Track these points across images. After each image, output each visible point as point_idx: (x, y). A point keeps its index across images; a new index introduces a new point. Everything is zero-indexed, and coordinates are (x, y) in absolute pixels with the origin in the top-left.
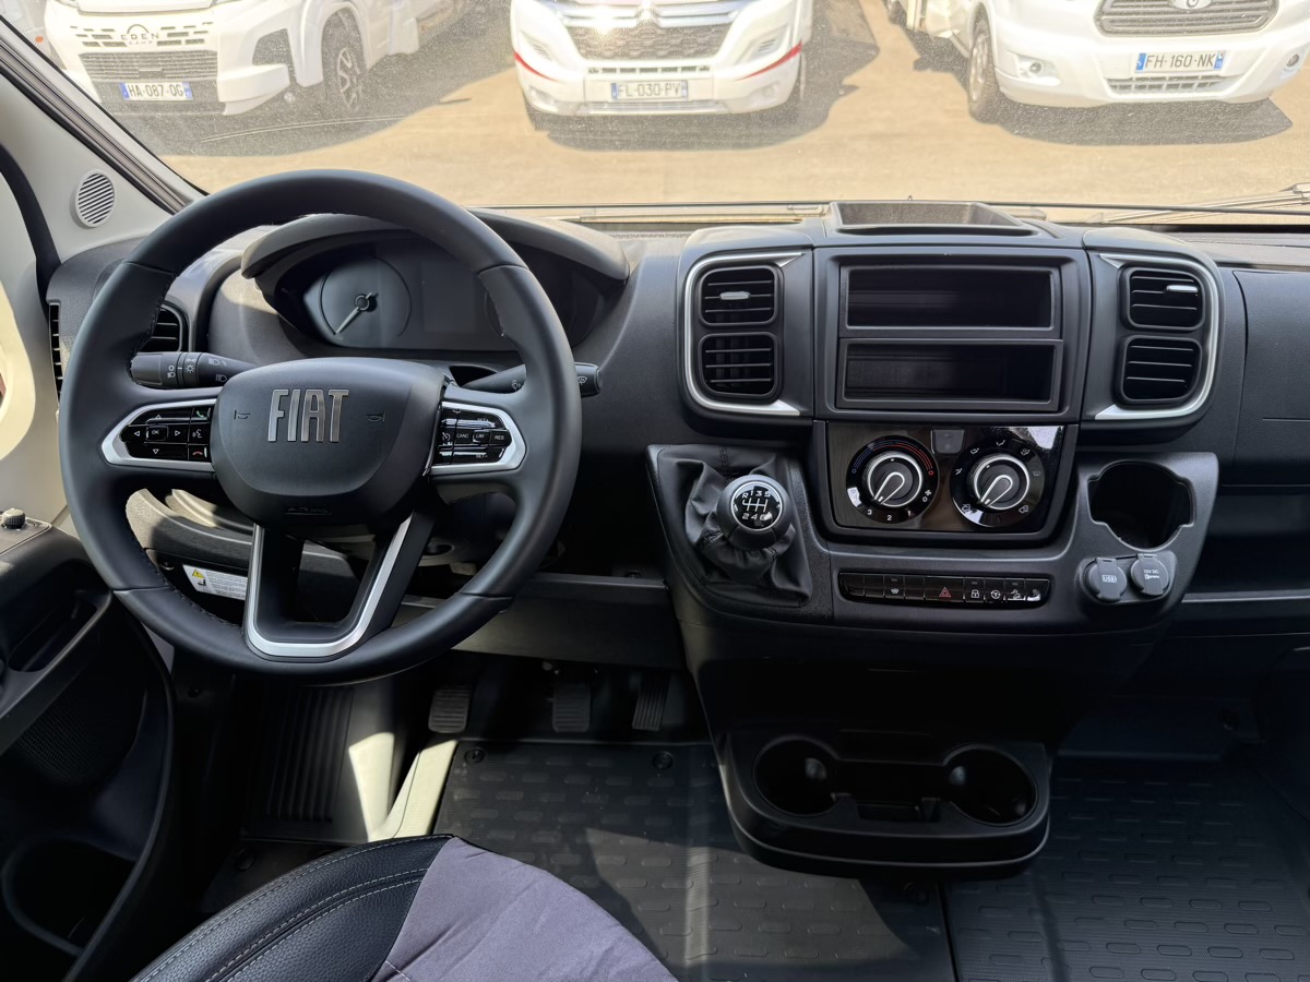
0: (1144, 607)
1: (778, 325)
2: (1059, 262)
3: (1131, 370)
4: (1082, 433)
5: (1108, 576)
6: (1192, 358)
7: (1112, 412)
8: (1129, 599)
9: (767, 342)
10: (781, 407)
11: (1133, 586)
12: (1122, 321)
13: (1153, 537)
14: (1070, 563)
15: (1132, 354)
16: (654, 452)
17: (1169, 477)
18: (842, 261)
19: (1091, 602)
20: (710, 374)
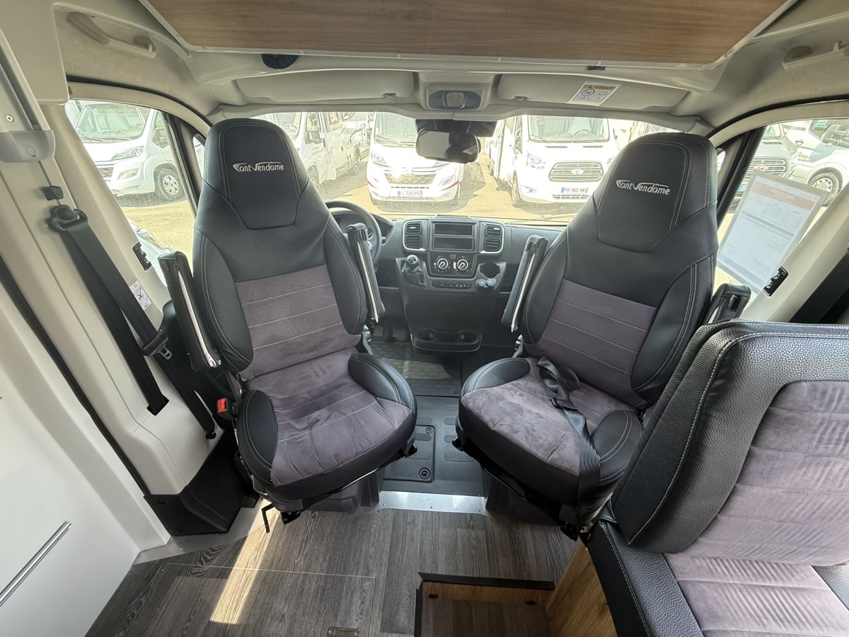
0: (490, 288)
1: (421, 234)
2: (474, 224)
3: (487, 244)
4: (478, 257)
5: (482, 283)
6: (500, 242)
7: (484, 252)
8: (486, 287)
9: (419, 237)
10: (422, 249)
11: (487, 285)
12: (486, 236)
13: (492, 277)
14: (476, 280)
15: (487, 241)
16: (397, 259)
17: (496, 265)
18: (434, 222)
19: (480, 288)
20: (408, 243)
